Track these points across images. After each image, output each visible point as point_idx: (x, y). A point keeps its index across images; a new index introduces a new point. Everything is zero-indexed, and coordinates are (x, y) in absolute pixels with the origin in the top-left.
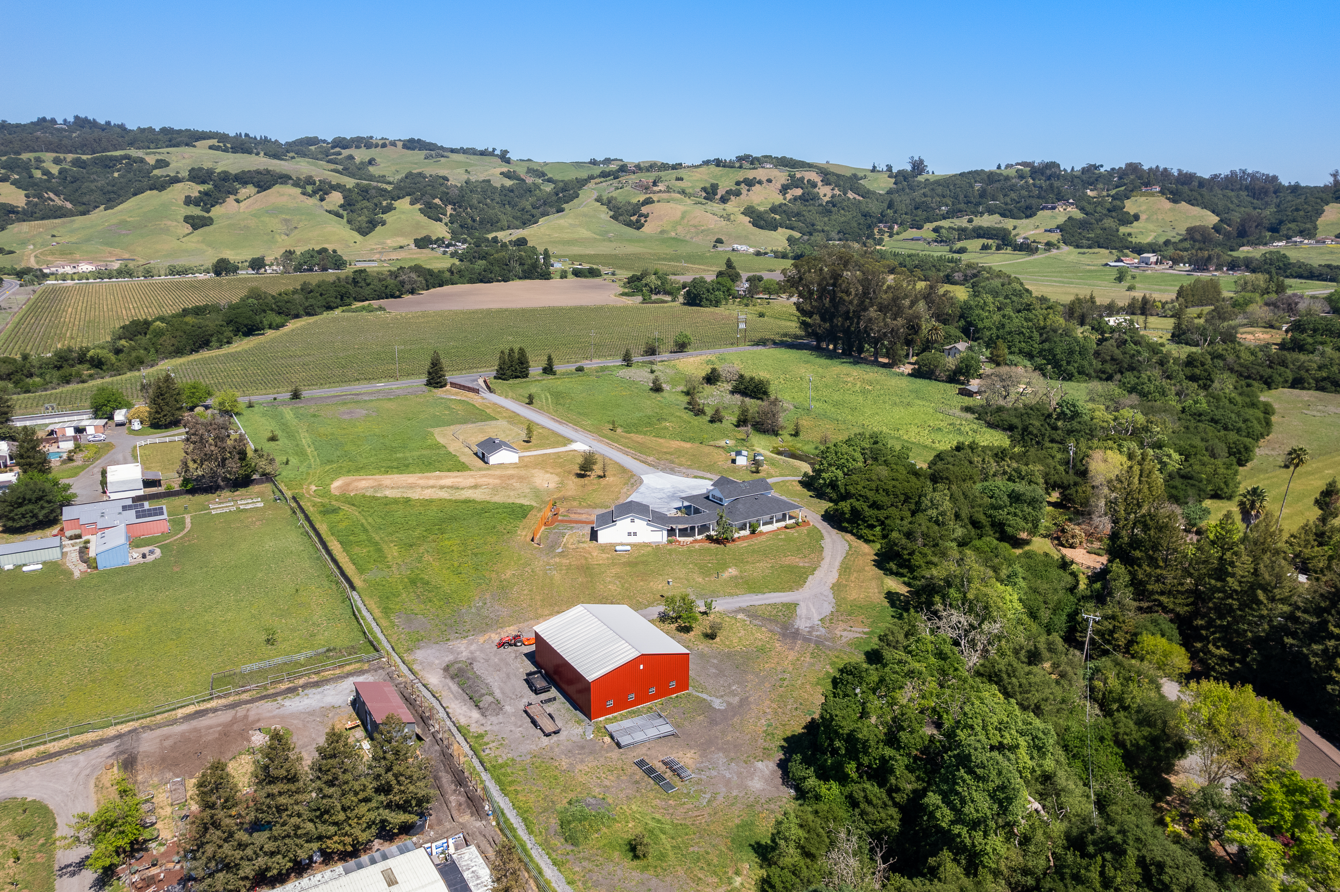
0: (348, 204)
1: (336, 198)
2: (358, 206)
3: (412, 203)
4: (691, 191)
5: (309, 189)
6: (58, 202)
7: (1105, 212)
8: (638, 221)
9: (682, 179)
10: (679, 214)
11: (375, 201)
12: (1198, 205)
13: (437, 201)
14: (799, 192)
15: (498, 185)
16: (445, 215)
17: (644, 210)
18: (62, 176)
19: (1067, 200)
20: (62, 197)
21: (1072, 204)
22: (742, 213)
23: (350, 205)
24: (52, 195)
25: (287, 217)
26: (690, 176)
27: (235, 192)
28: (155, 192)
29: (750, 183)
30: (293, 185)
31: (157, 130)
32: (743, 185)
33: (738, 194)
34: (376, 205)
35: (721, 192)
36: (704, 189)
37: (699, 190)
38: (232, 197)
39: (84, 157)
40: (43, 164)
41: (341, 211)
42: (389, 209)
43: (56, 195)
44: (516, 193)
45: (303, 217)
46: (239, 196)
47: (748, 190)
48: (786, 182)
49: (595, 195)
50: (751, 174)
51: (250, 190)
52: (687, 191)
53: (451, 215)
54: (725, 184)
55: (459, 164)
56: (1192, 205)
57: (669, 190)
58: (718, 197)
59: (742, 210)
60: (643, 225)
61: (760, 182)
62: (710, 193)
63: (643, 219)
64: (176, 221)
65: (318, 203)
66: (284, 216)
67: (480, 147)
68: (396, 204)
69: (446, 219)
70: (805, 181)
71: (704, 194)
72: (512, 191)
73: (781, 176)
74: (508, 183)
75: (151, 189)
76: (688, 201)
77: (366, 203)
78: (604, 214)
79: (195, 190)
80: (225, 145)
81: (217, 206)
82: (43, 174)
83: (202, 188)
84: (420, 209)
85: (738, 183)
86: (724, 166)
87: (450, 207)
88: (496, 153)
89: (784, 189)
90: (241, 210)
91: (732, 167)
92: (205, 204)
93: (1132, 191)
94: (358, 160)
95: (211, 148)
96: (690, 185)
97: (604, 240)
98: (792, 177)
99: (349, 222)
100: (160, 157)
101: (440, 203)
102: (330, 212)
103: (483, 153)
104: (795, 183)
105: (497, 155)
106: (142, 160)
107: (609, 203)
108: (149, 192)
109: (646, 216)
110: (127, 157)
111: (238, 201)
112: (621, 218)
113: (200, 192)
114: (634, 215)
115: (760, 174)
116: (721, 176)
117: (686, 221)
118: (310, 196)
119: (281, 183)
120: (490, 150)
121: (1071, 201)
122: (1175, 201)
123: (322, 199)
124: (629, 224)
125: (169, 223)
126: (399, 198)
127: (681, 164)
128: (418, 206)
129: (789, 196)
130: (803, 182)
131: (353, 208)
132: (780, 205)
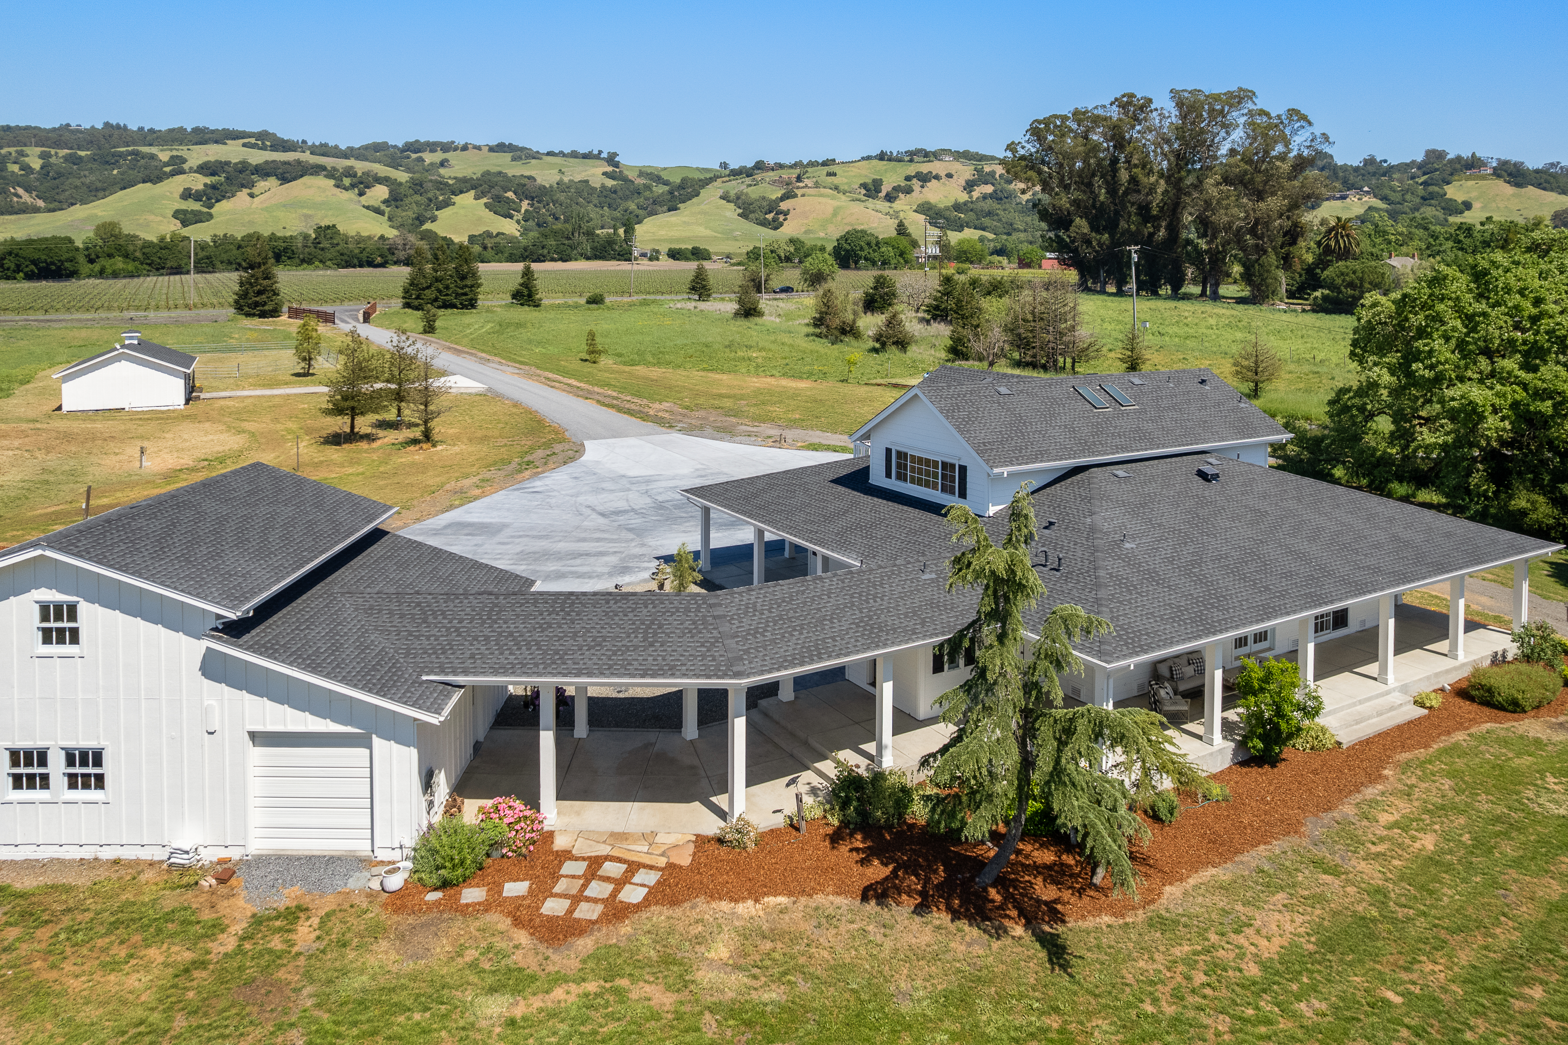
0: (395, 199)
1: (380, 192)
2: (407, 201)
3: (477, 198)
4: (846, 188)
5: (347, 181)
6: (26, 198)
7: (1418, 200)
8: (775, 220)
9: (835, 174)
10: (830, 210)
11: (430, 195)
12: (1552, 190)
13: (510, 194)
14: (989, 189)
15: (598, 186)
16: (519, 211)
17: (784, 206)
18: (44, 172)
19: (1361, 189)
20: (34, 194)
21: (1367, 192)
22: (915, 211)
23: (396, 200)
24: (20, 191)
25: (310, 212)
26: (844, 171)
27: (252, 185)
28: (149, 185)
29: (924, 178)
30: (326, 176)
31: (189, 130)
32: (915, 181)
33: (908, 191)
34: (430, 200)
35: (885, 189)
36: (864, 186)
37: (857, 186)
38: (246, 191)
39: (82, 153)
40: (26, 159)
41: (383, 207)
42: (447, 204)
43: (26, 190)
44: (620, 193)
45: (330, 213)
46: (255, 191)
47: (922, 187)
48: (972, 178)
49: (720, 192)
50: (925, 168)
51: (272, 182)
52: (842, 188)
53: (526, 211)
54: (892, 178)
55: (551, 166)
56: (1544, 189)
57: (817, 185)
58: (882, 194)
59: (914, 208)
60: (781, 225)
61: (937, 177)
62: (872, 189)
63: (781, 218)
64: (162, 216)
65: (356, 198)
66: (305, 211)
67: (582, 150)
68: (457, 199)
69: (518, 216)
70: (997, 176)
71: (863, 191)
72: (615, 192)
73: (966, 172)
74: (610, 183)
75: (144, 182)
76: (843, 197)
77: (418, 198)
78: (731, 211)
79: (199, 182)
80: (263, 143)
81: (224, 202)
82: (21, 169)
83: (208, 180)
84: (485, 204)
85: (908, 178)
86: (890, 160)
87: (526, 202)
88: (602, 156)
89: (969, 186)
90: (254, 206)
91: (900, 160)
92: (209, 199)
93: (1452, 174)
94: (428, 161)
95: (244, 145)
96: (845, 180)
97: (728, 239)
98: (979, 171)
99: (390, 219)
100: (175, 153)
101: (514, 197)
102: (367, 208)
103: (586, 156)
104: (984, 178)
105: (603, 159)
106: (153, 157)
107: (738, 200)
108: (141, 185)
109: (786, 213)
110: (136, 153)
111: (252, 196)
112: (752, 216)
113: (205, 185)
114: (770, 212)
115: (935, 167)
116: (886, 171)
117: (839, 218)
118: (346, 189)
119: (312, 174)
120: (596, 152)
121: (1366, 189)
122: (1518, 185)
123: (361, 194)
124: (763, 223)
125: (152, 217)
126: (461, 192)
127: (834, 160)
128: (485, 200)
129: (976, 194)
130: (993, 177)
131: (399, 203)
132: (965, 204)
